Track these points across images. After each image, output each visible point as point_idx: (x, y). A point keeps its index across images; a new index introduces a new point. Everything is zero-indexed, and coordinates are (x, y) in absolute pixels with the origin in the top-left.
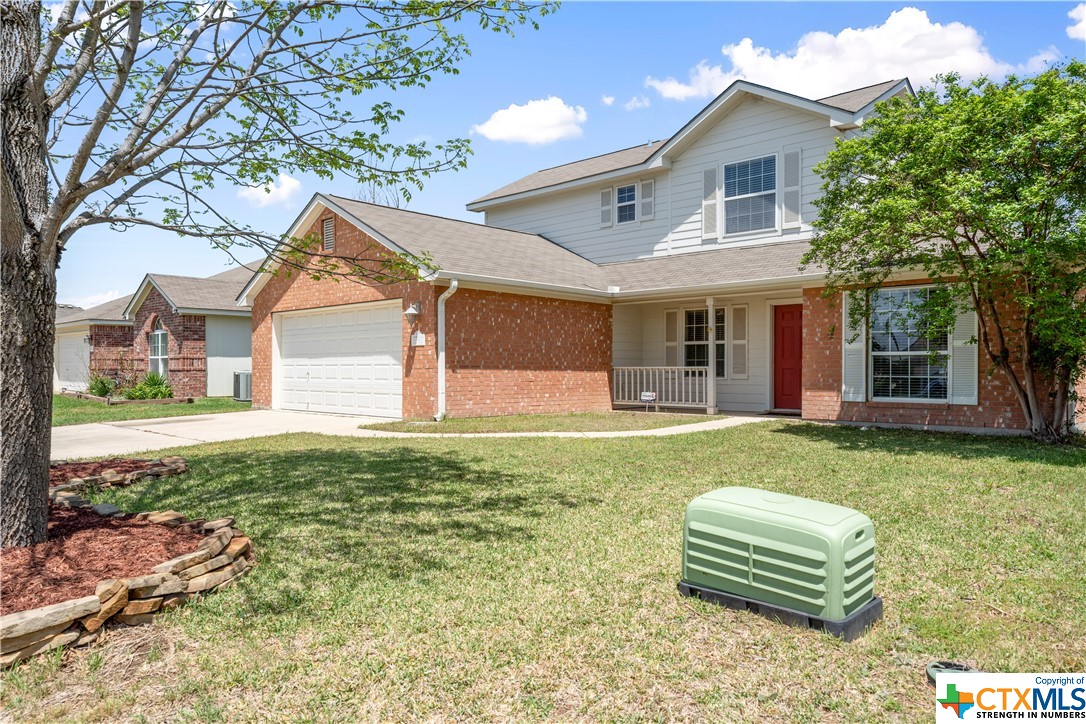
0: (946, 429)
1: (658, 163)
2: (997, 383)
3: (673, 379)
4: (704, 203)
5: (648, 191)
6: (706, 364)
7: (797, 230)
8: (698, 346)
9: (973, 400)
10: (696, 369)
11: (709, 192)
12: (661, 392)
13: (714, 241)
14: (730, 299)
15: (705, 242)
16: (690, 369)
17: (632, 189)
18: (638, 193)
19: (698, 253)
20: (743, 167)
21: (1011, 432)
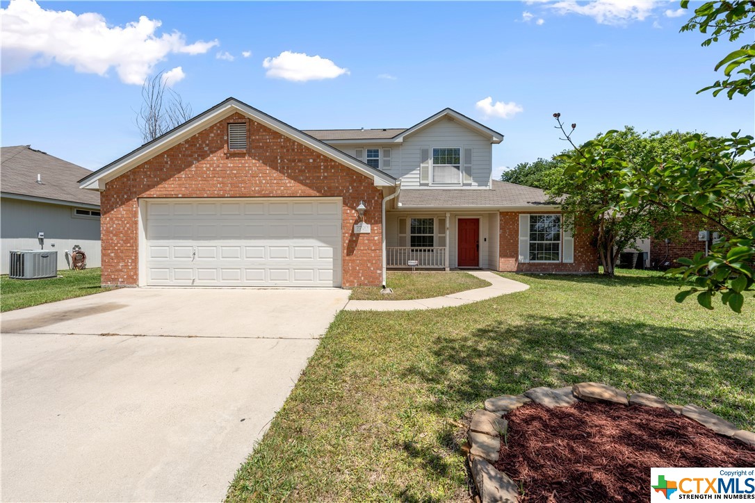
0: (560, 273)
1: (400, 140)
2: (580, 254)
3: (405, 253)
4: (422, 165)
5: (387, 154)
6: (445, 246)
7: (470, 185)
8: (418, 237)
9: (572, 261)
10: (427, 248)
11: (424, 159)
12: (421, 260)
13: (427, 185)
14: (436, 214)
15: (421, 185)
16: (415, 248)
17: (377, 151)
18: (381, 153)
19: (419, 190)
20: (443, 151)
21: (585, 273)
